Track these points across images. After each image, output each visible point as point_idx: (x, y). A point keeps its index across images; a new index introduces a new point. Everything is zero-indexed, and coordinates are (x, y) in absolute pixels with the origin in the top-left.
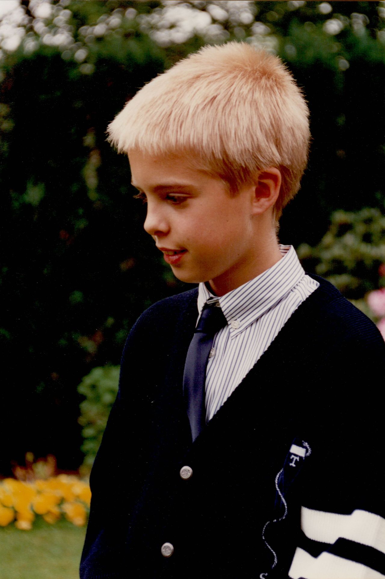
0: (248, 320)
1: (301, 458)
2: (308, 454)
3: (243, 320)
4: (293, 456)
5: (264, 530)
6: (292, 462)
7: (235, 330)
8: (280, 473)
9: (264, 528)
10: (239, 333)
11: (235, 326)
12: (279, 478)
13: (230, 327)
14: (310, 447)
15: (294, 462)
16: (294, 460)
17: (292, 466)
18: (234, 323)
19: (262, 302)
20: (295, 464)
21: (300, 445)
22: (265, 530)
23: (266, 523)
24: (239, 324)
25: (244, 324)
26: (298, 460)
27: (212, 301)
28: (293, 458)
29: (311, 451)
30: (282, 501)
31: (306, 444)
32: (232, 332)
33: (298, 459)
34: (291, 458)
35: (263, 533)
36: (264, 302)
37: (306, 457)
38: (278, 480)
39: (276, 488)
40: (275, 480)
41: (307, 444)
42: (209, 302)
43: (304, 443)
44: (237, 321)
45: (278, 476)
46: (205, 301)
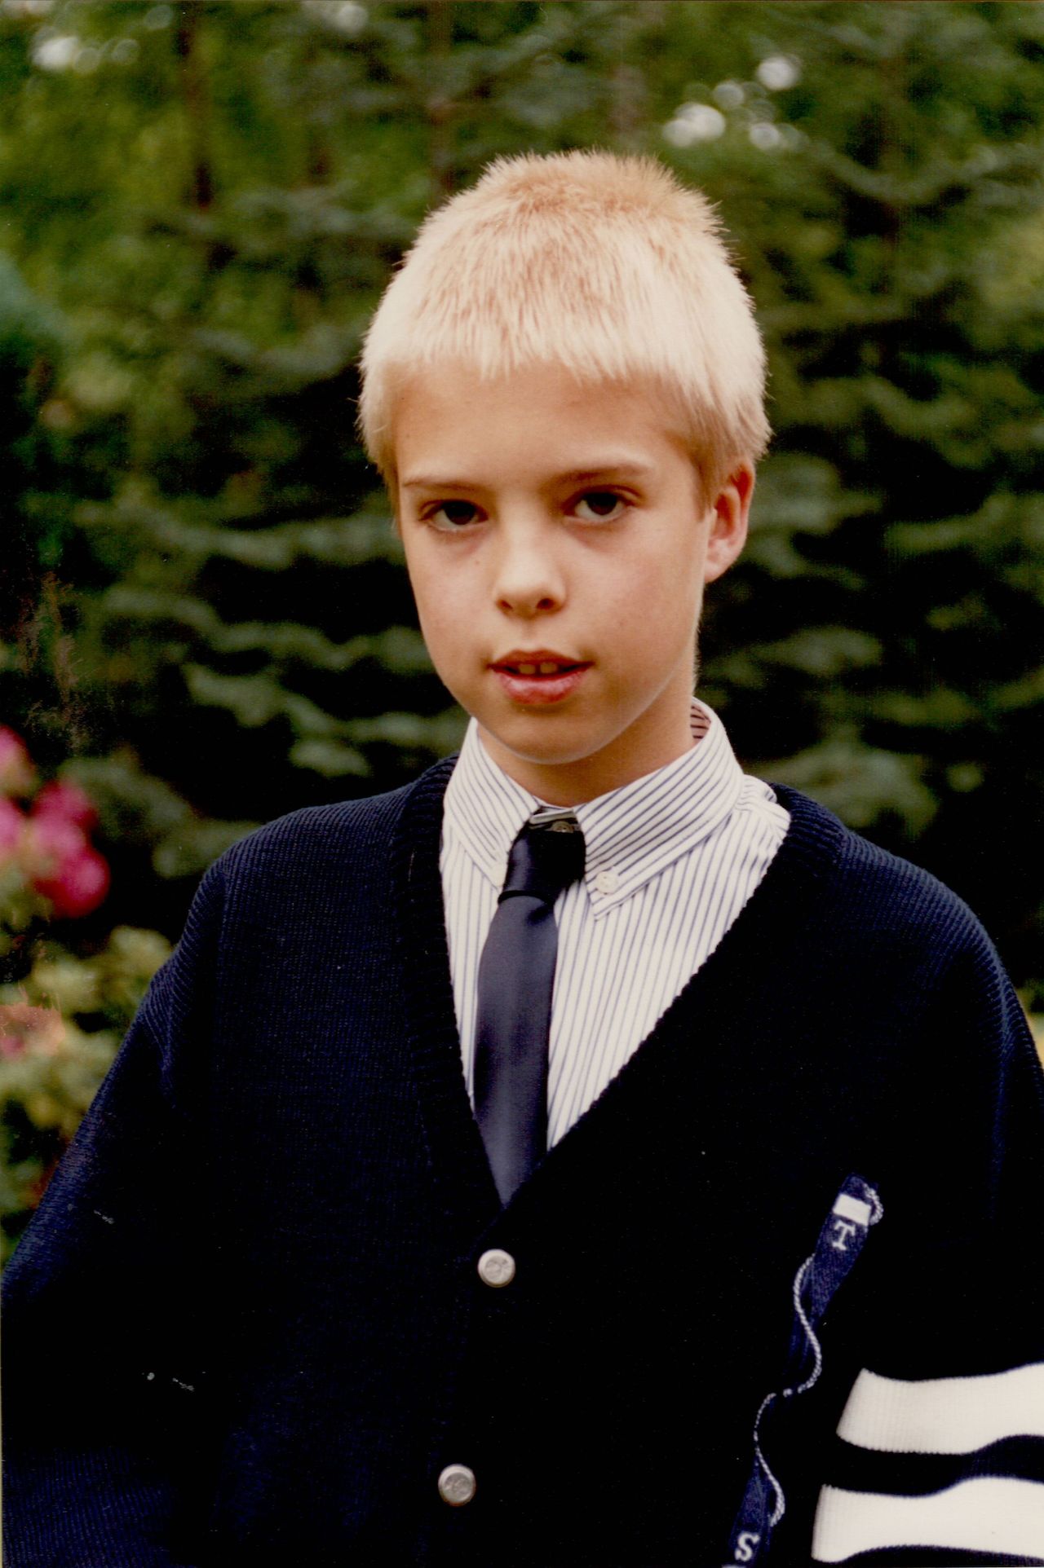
0: (640, 872)
1: (859, 1228)
2: (876, 1218)
3: (625, 870)
4: (840, 1224)
5: (759, 1417)
6: (836, 1238)
7: (603, 895)
8: (804, 1267)
9: (760, 1412)
10: (615, 906)
11: (607, 886)
12: (802, 1281)
13: (590, 887)
14: (881, 1201)
15: (842, 1238)
16: (844, 1233)
17: (836, 1250)
18: (605, 878)
19: (682, 826)
20: (846, 1243)
21: (859, 1194)
22: (762, 1415)
23: (765, 1397)
24: (617, 882)
25: (627, 882)
26: (853, 1233)
27: (545, 817)
28: (841, 1228)
29: (882, 1210)
30: (810, 1341)
31: (872, 1194)
32: (597, 902)
33: (852, 1230)
34: (836, 1227)
35: (757, 1422)
36: (686, 827)
37: (870, 1227)
38: (802, 1284)
39: (793, 1307)
40: (792, 1284)
41: (873, 1192)
42: (538, 818)
43: (869, 1189)
44: (610, 872)
45: (800, 1276)
46: (526, 816)
